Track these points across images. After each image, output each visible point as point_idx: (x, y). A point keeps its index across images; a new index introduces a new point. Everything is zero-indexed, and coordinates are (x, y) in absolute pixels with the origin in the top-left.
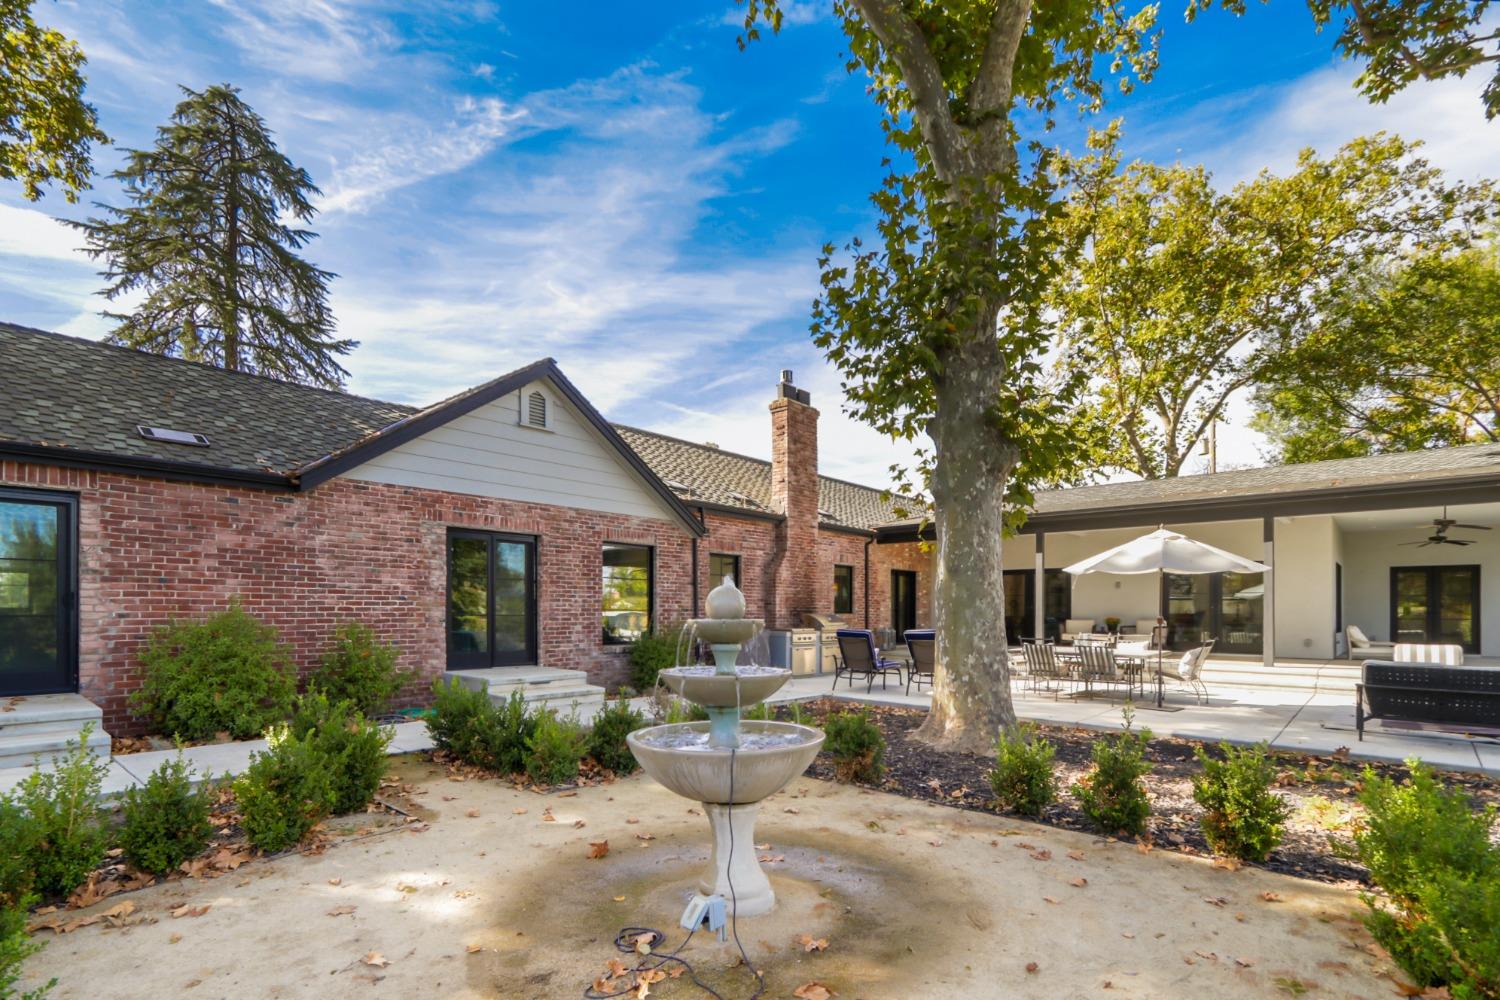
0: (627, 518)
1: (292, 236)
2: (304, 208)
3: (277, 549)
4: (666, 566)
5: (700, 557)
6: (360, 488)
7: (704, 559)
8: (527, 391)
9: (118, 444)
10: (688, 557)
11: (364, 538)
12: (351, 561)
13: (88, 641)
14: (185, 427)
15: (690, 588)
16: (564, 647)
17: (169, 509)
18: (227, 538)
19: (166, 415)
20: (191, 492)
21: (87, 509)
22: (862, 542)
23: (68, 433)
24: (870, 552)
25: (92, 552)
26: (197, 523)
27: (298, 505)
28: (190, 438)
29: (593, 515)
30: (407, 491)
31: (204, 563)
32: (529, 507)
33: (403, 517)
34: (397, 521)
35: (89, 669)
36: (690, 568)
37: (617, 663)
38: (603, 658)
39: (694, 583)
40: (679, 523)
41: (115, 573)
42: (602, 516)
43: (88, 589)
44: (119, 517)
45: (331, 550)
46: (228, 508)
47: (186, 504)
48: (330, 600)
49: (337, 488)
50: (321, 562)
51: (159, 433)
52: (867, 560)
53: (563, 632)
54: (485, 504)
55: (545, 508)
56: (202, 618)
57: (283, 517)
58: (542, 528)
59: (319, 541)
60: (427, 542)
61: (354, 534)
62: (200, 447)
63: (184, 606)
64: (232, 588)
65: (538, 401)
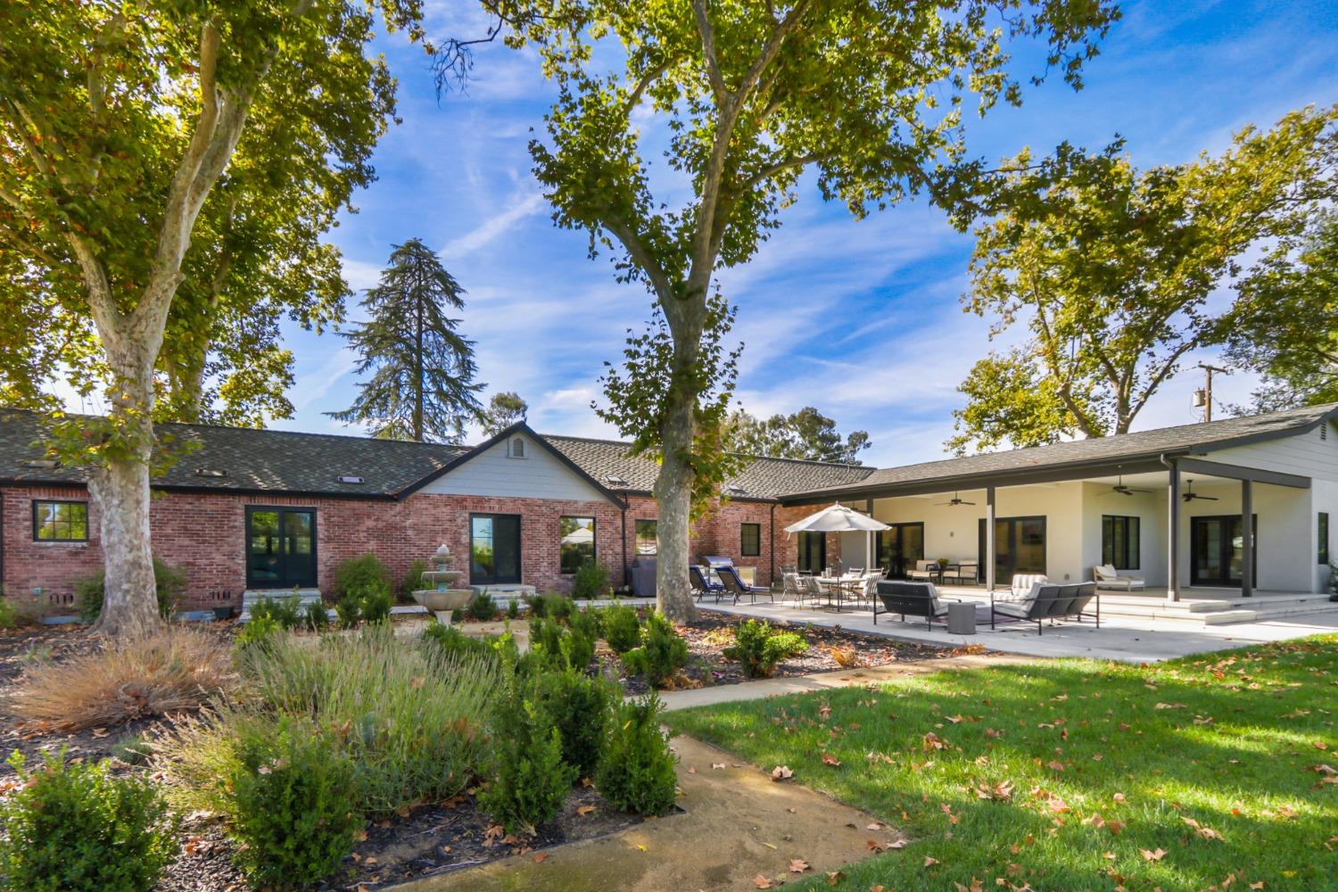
0: (576, 502)
1: (450, 323)
2: (459, 303)
3: (392, 527)
4: (603, 528)
5: (627, 522)
6: (426, 497)
7: (630, 522)
8: (512, 439)
9: (331, 487)
10: (619, 522)
11: (428, 520)
12: (422, 532)
13: (320, 567)
14: (356, 474)
15: (620, 542)
16: (536, 574)
17: (347, 512)
18: (370, 523)
19: (349, 469)
20: (356, 504)
21: (319, 514)
22: (768, 507)
23: (313, 484)
24: (775, 513)
25: (321, 532)
26: (359, 517)
27: (399, 507)
28: (356, 480)
29: (554, 501)
30: (449, 497)
31: (362, 535)
32: (515, 500)
33: (447, 510)
34: (444, 512)
35: (321, 579)
36: (620, 529)
37: (570, 584)
38: (561, 581)
39: (623, 538)
40: (611, 503)
41: (329, 540)
42: (560, 502)
43: (320, 545)
44: (330, 517)
45: (414, 527)
46: (370, 510)
47: (354, 510)
48: (414, 550)
49: (416, 498)
50: (410, 532)
51: (346, 479)
52: (772, 520)
53: (537, 565)
54: (490, 500)
55: (524, 500)
56: (360, 557)
57: (392, 513)
58: (523, 511)
59: (408, 523)
60: (459, 521)
61: (424, 519)
62: (360, 484)
63: (354, 553)
64: (372, 545)
65: (519, 444)
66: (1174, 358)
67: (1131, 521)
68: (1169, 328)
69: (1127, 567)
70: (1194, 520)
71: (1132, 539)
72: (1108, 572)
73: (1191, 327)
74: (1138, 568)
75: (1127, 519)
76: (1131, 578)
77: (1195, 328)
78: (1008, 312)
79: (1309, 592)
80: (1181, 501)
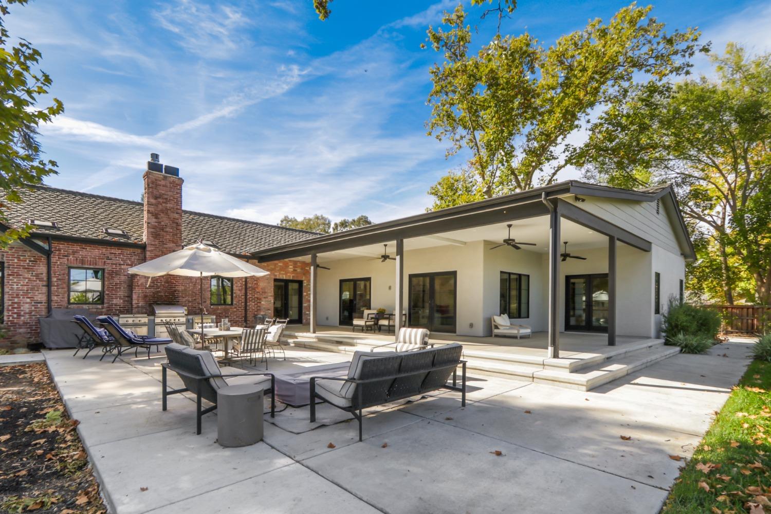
4: (15, 274)
5: (55, 268)
7: (59, 269)
10: (42, 269)
40: (28, 248)
66: (554, 174)
67: (523, 279)
68: (551, 152)
69: (519, 317)
70: (568, 278)
71: (524, 293)
72: (503, 321)
73: (564, 152)
74: (528, 317)
75: (520, 275)
76: (521, 326)
77: (566, 152)
78: (457, 140)
79: (648, 338)
80: (559, 258)
